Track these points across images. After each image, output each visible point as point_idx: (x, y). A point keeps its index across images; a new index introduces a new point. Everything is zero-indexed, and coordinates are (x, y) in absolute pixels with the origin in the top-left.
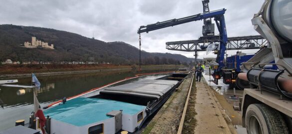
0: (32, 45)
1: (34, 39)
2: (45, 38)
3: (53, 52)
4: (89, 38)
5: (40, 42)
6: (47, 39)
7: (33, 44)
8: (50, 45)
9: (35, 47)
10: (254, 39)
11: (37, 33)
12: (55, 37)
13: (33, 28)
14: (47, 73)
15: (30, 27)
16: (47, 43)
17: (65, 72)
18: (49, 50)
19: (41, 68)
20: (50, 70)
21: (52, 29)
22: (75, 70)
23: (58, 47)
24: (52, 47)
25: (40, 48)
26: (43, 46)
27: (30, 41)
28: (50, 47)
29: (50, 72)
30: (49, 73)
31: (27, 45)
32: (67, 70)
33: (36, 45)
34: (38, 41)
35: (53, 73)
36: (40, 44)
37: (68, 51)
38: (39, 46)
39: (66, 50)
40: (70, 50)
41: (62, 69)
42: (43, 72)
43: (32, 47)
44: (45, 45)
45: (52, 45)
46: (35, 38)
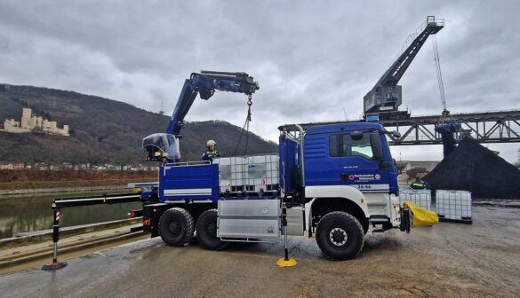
0: (20, 126)
1: (27, 112)
2: (54, 110)
3: (66, 143)
4: (151, 113)
5: (40, 119)
6: (59, 114)
7: (24, 123)
8: (60, 126)
9: (28, 131)
10: (466, 122)
11: (38, 101)
12: (76, 108)
13: (31, 89)
14: (26, 191)
15: (23, 87)
16: (55, 123)
17: (68, 189)
18: (58, 138)
19: (15, 179)
20: (34, 183)
21: (72, 93)
22: (94, 184)
23: (78, 132)
24: (65, 131)
25: (38, 133)
26: (45, 129)
27: (18, 117)
28: (61, 131)
29: (33, 188)
30: (31, 190)
31: (10, 126)
32: (74, 185)
33: (29, 127)
34: (35, 118)
35: (41, 190)
36: (40, 125)
37: (100, 140)
38: (37, 128)
39: (97, 138)
40: (106, 137)
41: (63, 181)
42: (17, 188)
43: (19, 131)
44: (51, 126)
45: (66, 127)
46: (30, 110)
